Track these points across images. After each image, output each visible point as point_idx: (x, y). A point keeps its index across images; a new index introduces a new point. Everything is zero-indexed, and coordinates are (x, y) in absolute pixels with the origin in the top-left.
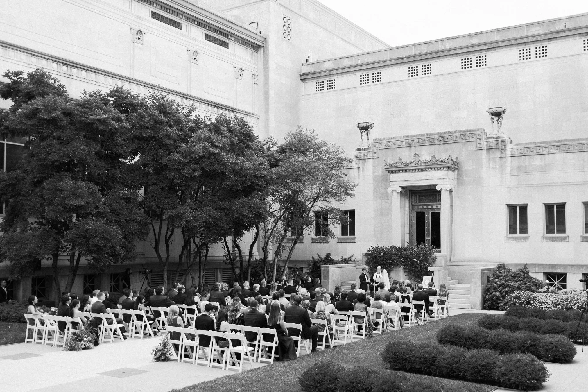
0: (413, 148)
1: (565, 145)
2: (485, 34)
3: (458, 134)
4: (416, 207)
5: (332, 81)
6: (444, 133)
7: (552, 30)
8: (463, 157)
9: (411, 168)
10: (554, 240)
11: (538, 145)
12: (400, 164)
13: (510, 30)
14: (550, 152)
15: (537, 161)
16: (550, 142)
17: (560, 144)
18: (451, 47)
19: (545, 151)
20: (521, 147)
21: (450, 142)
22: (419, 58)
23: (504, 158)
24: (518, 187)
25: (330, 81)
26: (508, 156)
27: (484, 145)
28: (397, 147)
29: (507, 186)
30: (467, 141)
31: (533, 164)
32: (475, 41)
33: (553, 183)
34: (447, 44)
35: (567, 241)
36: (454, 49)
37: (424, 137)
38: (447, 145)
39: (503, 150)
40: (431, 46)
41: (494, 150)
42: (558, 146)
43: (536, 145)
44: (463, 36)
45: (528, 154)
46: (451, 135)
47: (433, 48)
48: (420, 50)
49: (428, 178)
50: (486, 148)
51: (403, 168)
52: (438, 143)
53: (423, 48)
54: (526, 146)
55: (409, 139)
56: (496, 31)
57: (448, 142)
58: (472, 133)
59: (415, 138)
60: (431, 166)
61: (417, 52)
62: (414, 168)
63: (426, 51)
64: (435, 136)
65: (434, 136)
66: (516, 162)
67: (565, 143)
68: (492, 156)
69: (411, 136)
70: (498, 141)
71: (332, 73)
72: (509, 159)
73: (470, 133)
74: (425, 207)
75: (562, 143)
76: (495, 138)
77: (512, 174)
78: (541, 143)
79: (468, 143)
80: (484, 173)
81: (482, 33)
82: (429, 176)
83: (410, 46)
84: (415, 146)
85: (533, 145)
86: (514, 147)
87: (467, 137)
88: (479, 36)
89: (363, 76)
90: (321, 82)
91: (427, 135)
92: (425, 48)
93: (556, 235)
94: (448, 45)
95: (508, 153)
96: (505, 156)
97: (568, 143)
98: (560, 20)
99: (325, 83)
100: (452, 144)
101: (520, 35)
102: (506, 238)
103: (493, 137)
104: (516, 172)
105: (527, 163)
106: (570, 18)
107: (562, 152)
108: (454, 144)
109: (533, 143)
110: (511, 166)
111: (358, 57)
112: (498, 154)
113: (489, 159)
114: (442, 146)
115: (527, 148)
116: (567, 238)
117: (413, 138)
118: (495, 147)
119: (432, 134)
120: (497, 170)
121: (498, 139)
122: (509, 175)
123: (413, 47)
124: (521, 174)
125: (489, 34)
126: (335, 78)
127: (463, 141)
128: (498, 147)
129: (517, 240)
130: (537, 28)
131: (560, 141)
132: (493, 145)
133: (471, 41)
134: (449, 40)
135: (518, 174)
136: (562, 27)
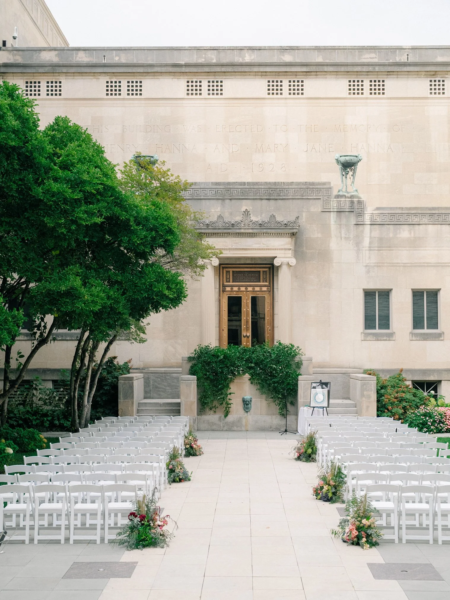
0: (228, 201)
1: (439, 215)
2: (301, 51)
3: (296, 187)
4: (228, 289)
5: (56, 82)
6: (275, 183)
7: (391, 61)
8: (304, 220)
9: (238, 231)
10: (426, 337)
11: (407, 212)
12: (220, 224)
13: (337, 51)
14: (421, 223)
15: (405, 233)
16: (421, 208)
17: (434, 212)
18: (253, 61)
19: (416, 220)
20: (385, 212)
21: (284, 197)
22: (207, 69)
23: (362, 226)
24: (380, 266)
25: (52, 82)
26: (367, 223)
27: (334, 204)
28: (202, 197)
29: (365, 265)
30: (309, 197)
31: (398, 236)
32: (288, 58)
33: (424, 263)
34: (247, 55)
35: (442, 338)
36: (260, 65)
37: (245, 187)
38: (279, 201)
39: (360, 214)
40: (222, 54)
41: (347, 213)
42: (432, 215)
43: (404, 212)
44: (271, 49)
45: (392, 223)
46: (287, 187)
47: (226, 58)
48: (205, 58)
49: (262, 246)
50: (335, 210)
51: (225, 231)
52: (268, 197)
53: (209, 55)
54: (390, 212)
55: (221, 187)
56: (318, 49)
57: (281, 198)
58: (317, 187)
59: (231, 187)
60: (269, 231)
61: (201, 61)
62: (242, 231)
63: (214, 61)
64: (262, 187)
65: (260, 187)
66: (377, 232)
67: (440, 212)
68: (344, 221)
69: (224, 184)
70: (352, 202)
71: (58, 70)
72: (367, 228)
73: (314, 187)
74: (243, 289)
75: (437, 212)
76: (348, 198)
77: (372, 249)
78: (410, 209)
79: (311, 201)
80: (334, 244)
81: (297, 48)
82: (263, 244)
83: (190, 49)
84: (231, 199)
85: (400, 212)
86: (374, 212)
87: (310, 192)
88: (292, 51)
89: (112, 82)
90: (35, 83)
91: (249, 183)
92: (213, 57)
93: (426, 331)
94: (248, 58)
95: (367, 219)
96: (362, 223)
97: (443, 212)
98: (401, 49)
99: (43, 85)
100: (287, 201)
101: (350, 60)
102: (363, 334)
103: (345, 196)
104: (376, 245)
105: (391, 235)
106: (414, 49)
107: (437, 223)
108: (291, 200)
109: (400, 208)
110: (371, 237)
111: (104, 53)
112: (353, 220)
113: (340, 225)
114: (272, 202)
115: (393, 215)
116: (443, 335)
117: (229, 187)
118: (349, 210)
119: (257, 184)
120: (352, 242)
121: (353, 200)
122: (367, 248)
123: (195, 51)
124: (384, 249)
125: (308, 51)
126: (62, 79)
127: (304, 197)
128: (352, 210)
129: (378, 338)
130: (373, 55)
131: (434, 209)
132: (347, 208)
133: (282, 57)
134: (250, 51)
135: (379, 249)
136: (404, 59)
